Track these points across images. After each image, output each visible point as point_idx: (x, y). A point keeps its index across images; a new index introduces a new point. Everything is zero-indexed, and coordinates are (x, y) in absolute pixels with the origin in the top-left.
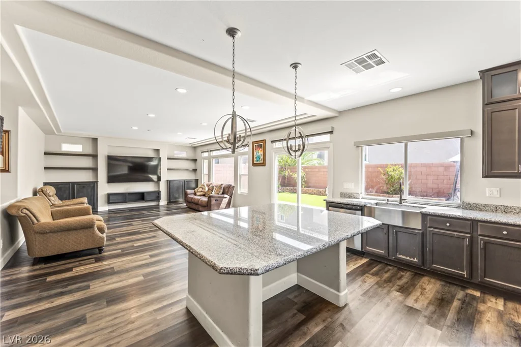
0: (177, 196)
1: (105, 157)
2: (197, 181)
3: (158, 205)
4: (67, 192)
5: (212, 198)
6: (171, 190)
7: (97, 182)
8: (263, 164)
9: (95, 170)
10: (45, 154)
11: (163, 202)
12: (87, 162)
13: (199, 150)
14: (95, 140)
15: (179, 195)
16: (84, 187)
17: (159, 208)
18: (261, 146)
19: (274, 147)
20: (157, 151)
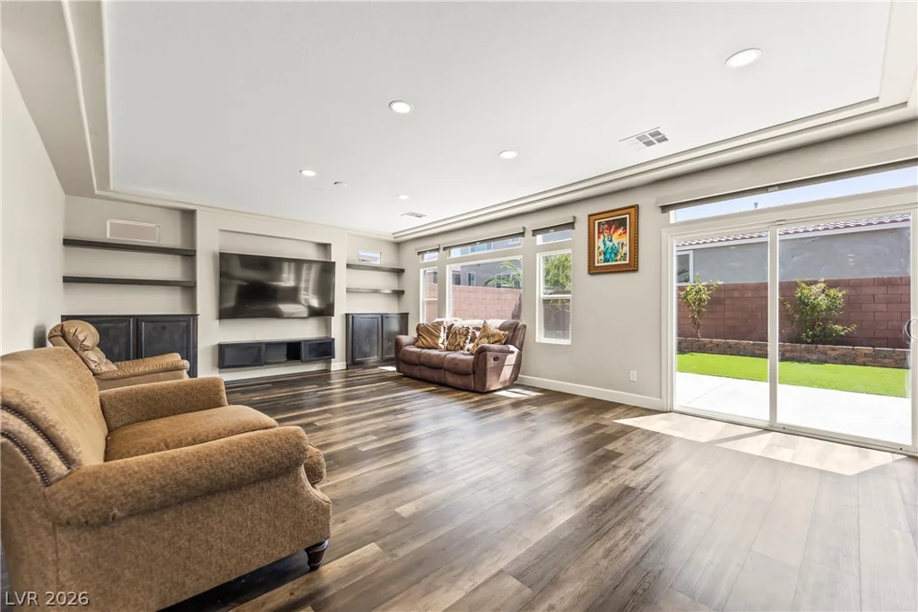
0: (367, 349)
1: (214, 256)
2: (404, 318)
3: (328, 371)
4: (123, 340)
5: (488, 354)
6: (356, 338)
7: (195, 316)
8: (632, 267)
9: (189, 287)
10: (68, 242)
11: (338, 364)
12: (169, 269)
13: (410, 251)
14: (188, 216)
15: (371, 348)
16: (164, 328)
17: (329, 377)
18: (622, 223)
19: (672, 221)
20: (325, 247)
